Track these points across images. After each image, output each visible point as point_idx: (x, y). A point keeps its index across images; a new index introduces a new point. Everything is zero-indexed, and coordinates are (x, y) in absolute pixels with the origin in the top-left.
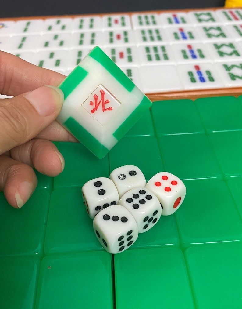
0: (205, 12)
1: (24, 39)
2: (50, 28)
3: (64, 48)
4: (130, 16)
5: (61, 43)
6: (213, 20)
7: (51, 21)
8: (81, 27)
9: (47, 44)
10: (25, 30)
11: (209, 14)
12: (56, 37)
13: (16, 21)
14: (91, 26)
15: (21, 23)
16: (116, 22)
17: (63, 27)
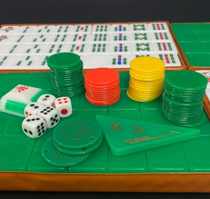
0: (141, 24)
1: (22, 36)
2: (40, 31)
3: (45, 43)
4: (92, 25)
5: (44, 40)
6: (144, 29)
7: (42, 27)
8: (59, 31)
9: (35, 40)
10: (24, 32)
11: (143, 26)
12: (42, 36)
13: (20, 26)
14: (66, 31)
15: (24, 27)
16: (82, 29)
17: (48, 31)
